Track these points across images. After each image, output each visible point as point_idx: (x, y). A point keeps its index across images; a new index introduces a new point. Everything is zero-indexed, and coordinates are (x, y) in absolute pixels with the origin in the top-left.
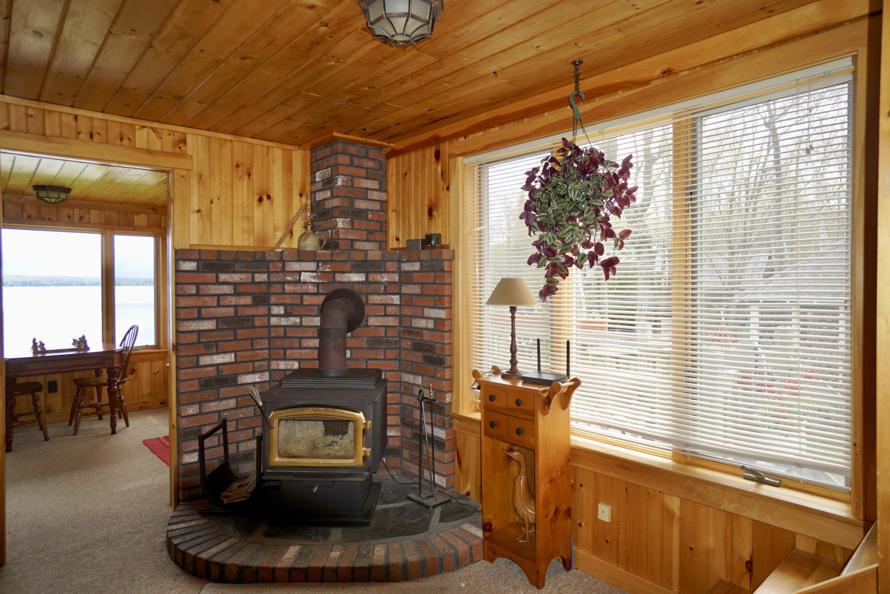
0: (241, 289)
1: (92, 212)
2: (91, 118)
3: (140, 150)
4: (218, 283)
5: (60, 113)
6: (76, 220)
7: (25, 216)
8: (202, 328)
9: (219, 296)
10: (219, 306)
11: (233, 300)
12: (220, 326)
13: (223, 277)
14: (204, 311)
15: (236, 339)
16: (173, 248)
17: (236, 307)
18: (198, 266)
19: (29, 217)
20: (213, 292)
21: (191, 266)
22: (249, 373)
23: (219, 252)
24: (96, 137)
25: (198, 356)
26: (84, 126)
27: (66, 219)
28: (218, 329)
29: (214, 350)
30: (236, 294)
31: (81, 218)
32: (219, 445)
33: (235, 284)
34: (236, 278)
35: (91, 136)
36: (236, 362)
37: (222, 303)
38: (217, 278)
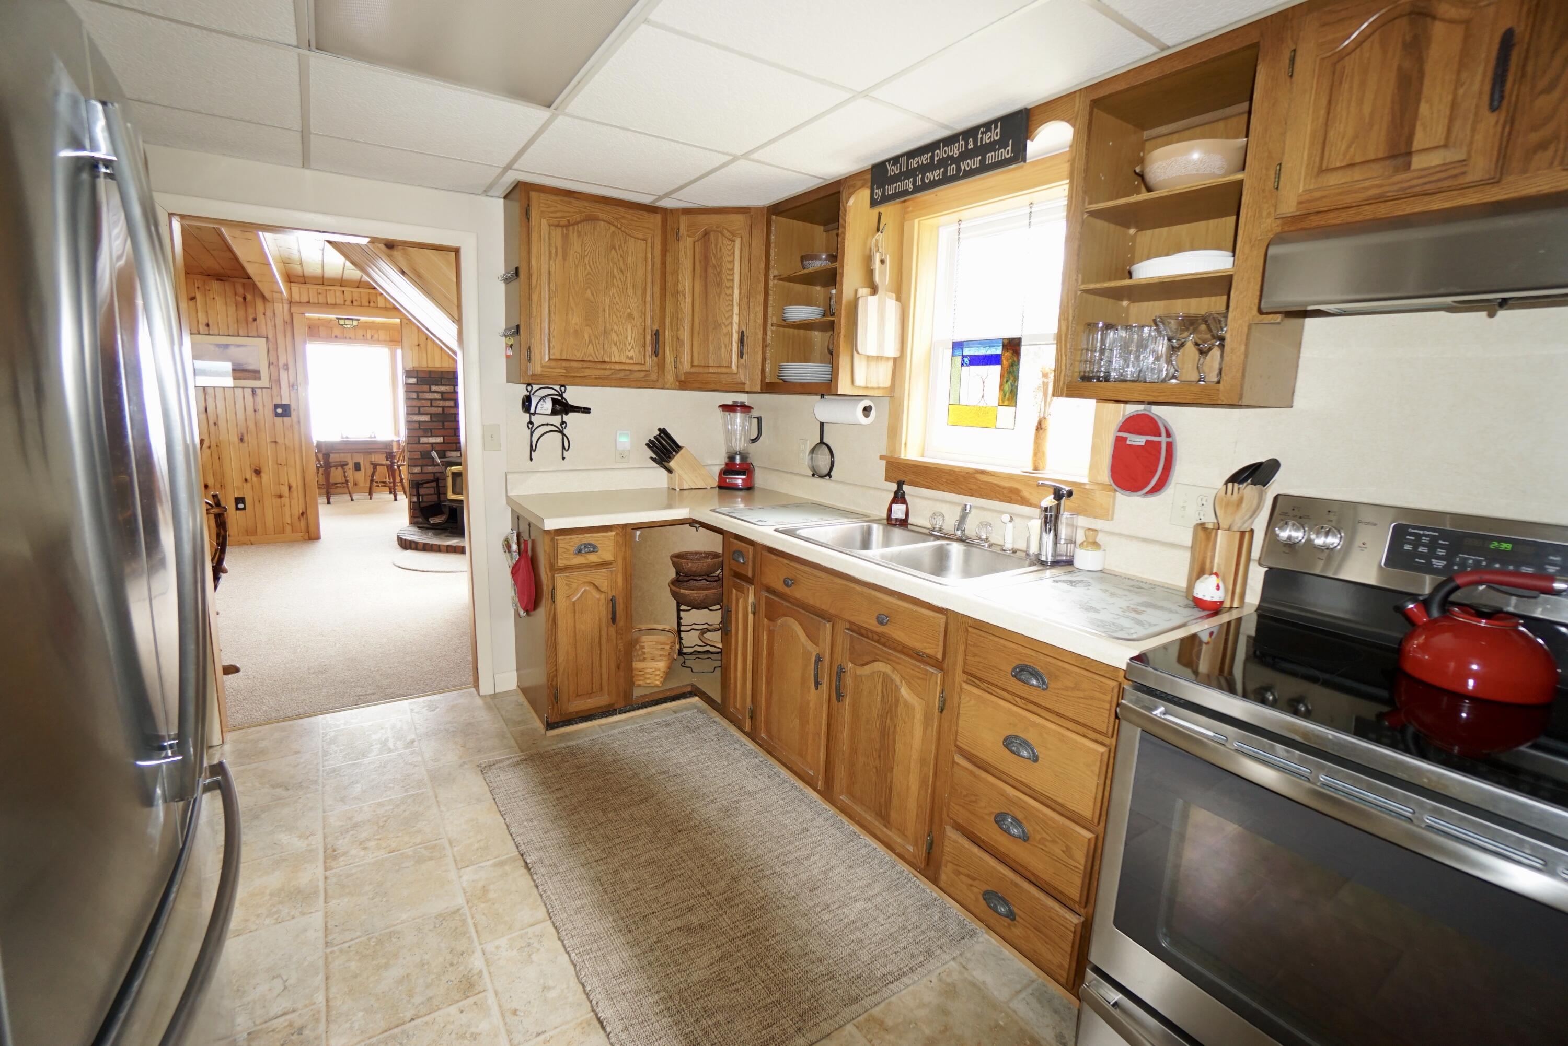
0: (446, 396)
1: (380, 332)
2: (352, 292)
3: (381, 308)
4: (430, 392)
5: (335, 290)
6: (369, 337)
7: (333, 336)
8: (421, 420)
9: (431, 400)
10: (432, 406)
11: (441, 403)
12: (433, 419)
13: (434, 388)
14: (422, 409)
15: (443, 428)
16: (404, 368)
17: (443, 407)
18: (417, 381)
19: (336, 337)
20: (427, 397)
21: (413, 380)
22: (453, 451)
23: (430, 372)
24: (355, 303)
25: (419, 437)
26: (348, 297)
27: (361, 337)
28: (431, 421)
29: (429, 434)
30: (443, 399)
31: (372, 337)
32: (435, 494)
33: (442, 393)
34: (443, 389)
35: (352, 302)
36: (444, 443)
37: (434, 404)
38: (430, 388)
